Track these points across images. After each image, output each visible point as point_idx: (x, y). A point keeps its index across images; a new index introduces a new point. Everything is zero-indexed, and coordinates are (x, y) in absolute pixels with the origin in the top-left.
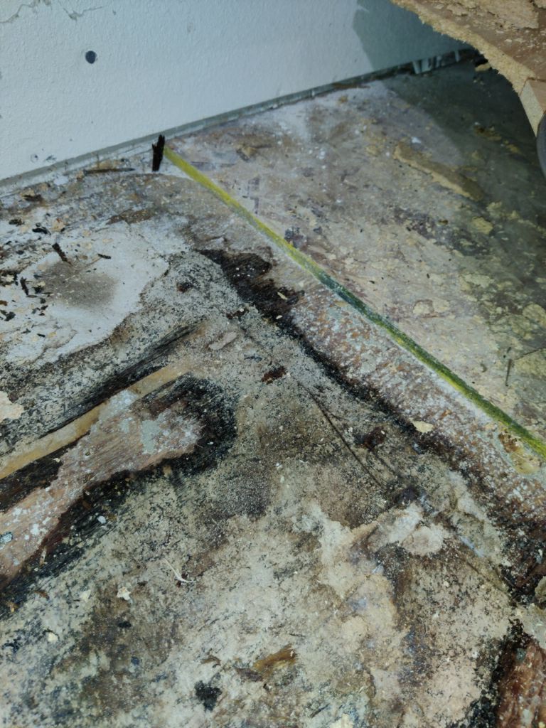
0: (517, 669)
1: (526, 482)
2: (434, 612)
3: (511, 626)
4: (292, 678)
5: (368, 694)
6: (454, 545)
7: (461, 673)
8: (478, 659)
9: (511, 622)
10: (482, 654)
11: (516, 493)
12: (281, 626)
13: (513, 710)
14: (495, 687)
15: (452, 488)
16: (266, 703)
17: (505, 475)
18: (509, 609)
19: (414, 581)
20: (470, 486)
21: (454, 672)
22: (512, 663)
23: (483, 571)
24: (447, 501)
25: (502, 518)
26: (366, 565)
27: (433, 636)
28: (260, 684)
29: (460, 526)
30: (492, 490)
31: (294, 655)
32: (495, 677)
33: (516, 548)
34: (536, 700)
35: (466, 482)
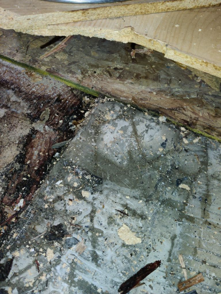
0: (33, 141)
1: (37, 85)
2: (1, 135)
3: (31, 130)
6: (9, 113)
7: (12, 149)
8: (18, 143)
9: (31, 129)
10: (19, 141)
11: (33, 89)
13: (31, 153)
14: (25, 148)
15: (8, 95)
17: (29, 85)
18: (30, 125)
20: (15, 93)
21: (10, 149)
22: (31, 140)
23: (20, 117)
24: (6, 100)
25: (28, 99)
27: (1, 142)
29: (11, 106)
30: (24, 91)
32: (25, 146)
33: (33, 106)
34: (39, 147)
35: (13, 92)
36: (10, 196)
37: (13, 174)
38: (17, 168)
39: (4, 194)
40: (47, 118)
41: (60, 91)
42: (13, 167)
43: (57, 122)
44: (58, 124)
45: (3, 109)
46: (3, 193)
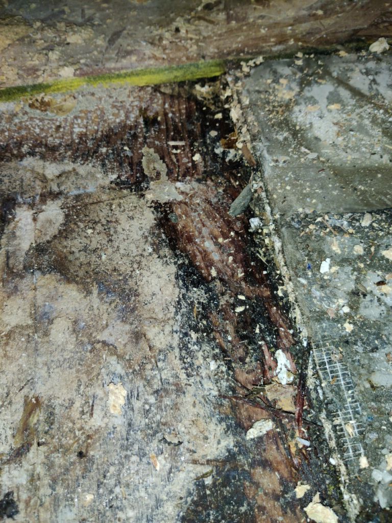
0: (179, 227)
1: (76, 118)
2: (100, 257)
3: (152, 209)
4: (52, 414)
5: (112, 354)
6: (71, 203)
7: (153, 269)
8: (154, 250)
9: (151, 207)
10: (152, 244)
11: (77, 130)
12: (8, 394)
13: (200, 252)
14: (178, 252)
15: (33, 171)
16: (52, 452)
17: (59, 127)
18: (142, 201)
19: (67, 254)
20: (43, 157)
21: (149, 274)
22: (174, 228)
23: (104, 197)
24: (38, 182)
25: (84, 154)
26: (25, 284)
27: (115, 270)
28: (34, 447)
29: (62, 188)
30: (60, 144)
31: (37, 399)
32: (173, 248)
33: (110, 162)
34: (205, 231)
35: (38, 157)
36: (244, 363)
37: (205, 317)
38: (202, 301)
39: (230, 368)
40: (161, 167)
41: (136, 103)
42: (192, 302)
43: (190, 165)
44: (195, 166)
45: (49, 202)
46: (224, 369)
